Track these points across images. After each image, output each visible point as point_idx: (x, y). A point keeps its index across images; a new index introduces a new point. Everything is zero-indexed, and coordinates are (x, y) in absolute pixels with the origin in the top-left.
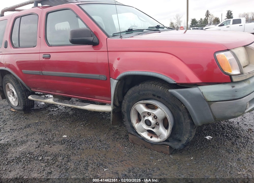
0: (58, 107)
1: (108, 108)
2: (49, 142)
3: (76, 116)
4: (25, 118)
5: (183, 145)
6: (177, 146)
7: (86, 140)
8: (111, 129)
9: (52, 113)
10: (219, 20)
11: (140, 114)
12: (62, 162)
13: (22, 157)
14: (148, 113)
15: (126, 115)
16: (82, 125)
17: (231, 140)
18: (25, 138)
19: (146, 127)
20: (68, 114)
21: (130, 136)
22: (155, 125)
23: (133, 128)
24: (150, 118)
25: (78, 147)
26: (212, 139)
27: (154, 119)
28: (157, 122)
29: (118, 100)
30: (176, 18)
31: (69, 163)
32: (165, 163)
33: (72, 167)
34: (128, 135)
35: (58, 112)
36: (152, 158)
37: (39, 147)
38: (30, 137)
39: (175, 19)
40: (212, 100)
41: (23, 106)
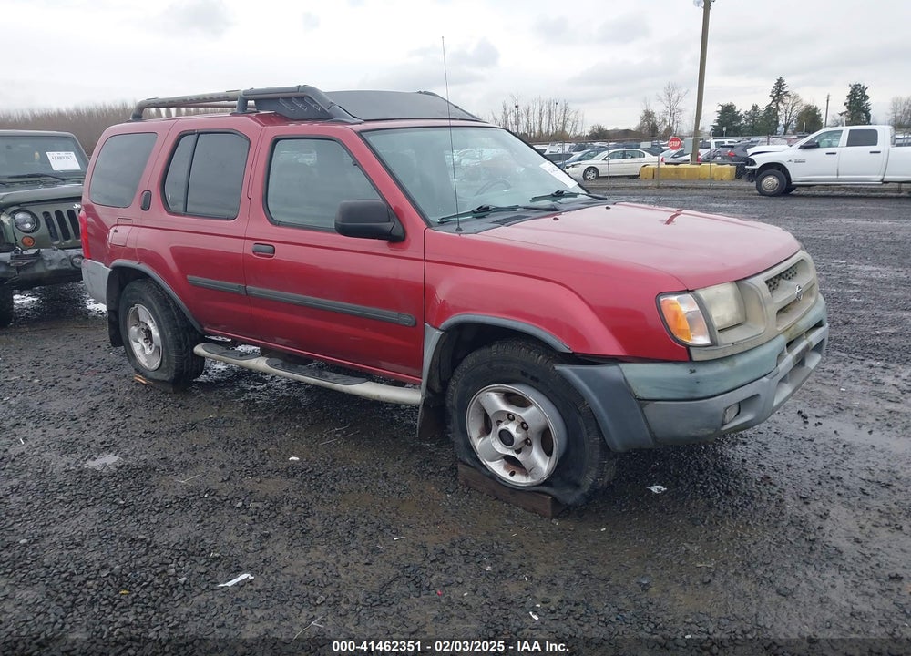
0: (265, 381)
1: (412, 396)
2: (254, 470)
3: (322, 409)
4: (177, 405)
5: (583, 495)
6: (571, 497)
7: (349, 471)
8: (414, 451)
9: (252, 398)
10: (820, 115)
11: (490, 414)
12: (291, 517)
13: (193, 498)
14: (509, 414)
15: (455, 417)
16: (339, 435)
17: (709, 497)
18: (189, 456)
19: (500, 448)
20: (296, 401)
21: (462, 469)
22: (523, 444)
23: (470, 449)
24: (512, 428)
25: (331, 486)
26: (665, 492)
27: (521, 429)
28: (528, 439)
29: (440, 378)
30: (664, 98)
31: (310, 520)
32: (538, 535)
33: (319, 527)
34: (456, 468)
35: (270, 394)
36: (509, 522)
37: (229, 479)
38: (200, 456)
39: (660, 99)
40: (646, 397)
41: (176, 370)
